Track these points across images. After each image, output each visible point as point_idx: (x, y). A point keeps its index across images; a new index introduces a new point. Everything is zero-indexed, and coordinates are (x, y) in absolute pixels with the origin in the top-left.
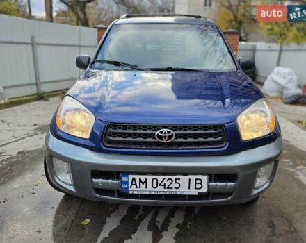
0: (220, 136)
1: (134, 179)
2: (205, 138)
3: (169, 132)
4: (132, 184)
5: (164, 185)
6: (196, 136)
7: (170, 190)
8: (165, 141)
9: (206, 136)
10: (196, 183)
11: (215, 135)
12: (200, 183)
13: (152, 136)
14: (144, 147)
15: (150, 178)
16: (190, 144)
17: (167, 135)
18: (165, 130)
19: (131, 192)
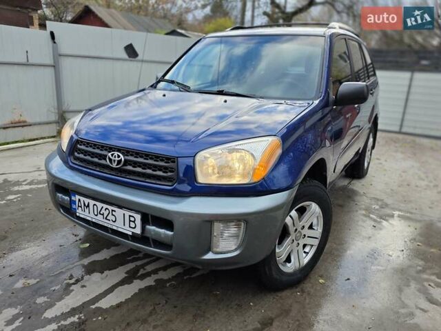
0: (171, 172)
1: (79, 200)
2: (153, 170)
3: (119, 156)
4: (79, 206)
5: (103, 215)
6: (145, 166)
7: (108, 221)
8: (114, 165)
9: (155, 168)
10: (130, 221)
11: (165, 169)
12: (134, 222)
13: (104, 157)
14: (97, 169)
15: (92, 202)
16: (139, 174)
17: (117, 159)
18: (116, 153)
19: (78, 214)
